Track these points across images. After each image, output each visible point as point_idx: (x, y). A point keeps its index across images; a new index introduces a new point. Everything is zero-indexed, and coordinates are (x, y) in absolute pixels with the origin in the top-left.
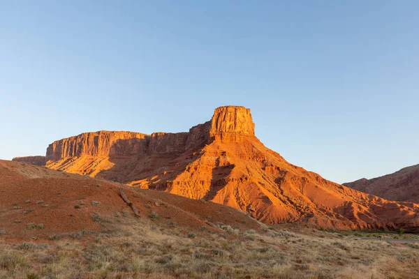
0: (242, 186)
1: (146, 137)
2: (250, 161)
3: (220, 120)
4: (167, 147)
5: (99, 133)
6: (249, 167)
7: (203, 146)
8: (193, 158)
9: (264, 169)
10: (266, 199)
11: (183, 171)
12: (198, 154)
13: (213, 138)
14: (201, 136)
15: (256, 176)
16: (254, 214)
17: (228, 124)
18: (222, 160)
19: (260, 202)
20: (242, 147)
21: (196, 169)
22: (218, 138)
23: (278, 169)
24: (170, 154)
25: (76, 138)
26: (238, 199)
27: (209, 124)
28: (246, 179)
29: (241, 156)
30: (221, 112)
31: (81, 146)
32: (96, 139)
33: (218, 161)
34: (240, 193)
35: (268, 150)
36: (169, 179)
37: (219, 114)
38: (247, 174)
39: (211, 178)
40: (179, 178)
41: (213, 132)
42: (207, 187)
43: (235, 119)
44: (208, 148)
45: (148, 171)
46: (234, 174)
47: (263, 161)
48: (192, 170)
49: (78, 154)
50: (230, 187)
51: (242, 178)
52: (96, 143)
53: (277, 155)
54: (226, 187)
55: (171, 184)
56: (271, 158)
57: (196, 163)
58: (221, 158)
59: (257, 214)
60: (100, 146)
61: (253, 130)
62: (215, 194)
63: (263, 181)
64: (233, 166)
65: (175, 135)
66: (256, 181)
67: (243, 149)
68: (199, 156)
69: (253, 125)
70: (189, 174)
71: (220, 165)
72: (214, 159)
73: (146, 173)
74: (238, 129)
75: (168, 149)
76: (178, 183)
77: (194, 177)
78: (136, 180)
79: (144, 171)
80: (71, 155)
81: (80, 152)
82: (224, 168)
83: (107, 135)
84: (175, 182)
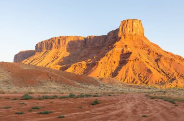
0: (136, 64)
1: (84, 38)
2: (141, 50)
3: (124, 28)
4: (96, 44)
5: (60, 37)
6: (140, 53)
7: (115, 42)
8: (109, 49)
9: (149, 54)
10: (149, 71)
11: (104, 56)
12: (112, 47)
13: (120, 38)
14: (113, 37)
15: (144, 58)
16: (142, 79)
17: (129, 30)
18: (125, 49)
19: (146, 72)
20: (137, 42)
21: (111, 55)
22: (123, 38)
23: (157, 54)
24: (98, 47)
25: (49, 40)
26: (133, 71)
27: (118, 30)
28: (138, 60)
29: (136, 47)
30: (124, 23)
31: (52, 45)
32: (59, 40)
33: (123, 50)
34: (135, 67)
35: (152, 43)
36: (97, 61)
37: (123, 25)
38: (139, 57)
39: (119, 59)
40: (102, 60)
41: (120, 34)
42: (117, 65)
43: (133, 26)
44: (117, 43)
45: (86, 56)
46: (132, 57)
47: (148, 50)
48: (109, 56)
49: (51, 49)
50: (129, 65)
51: (136, 60)
52: (59, 43)
53: (156, 46)
54: (127, 65)
55: (98, 63)
56: (152, 48)
57: (111, 52)
58: (125, 48)
59: (144, 78)
60: (61, 44)
61: (143, 32)
62: (121, 68)
63: (148, 61)
64: (131, 53)
65: (99, 36)
66: (144, 61)
67: (137, 44)
68: (112, 48)
69: (143, 29)
70: (107, 58)
71: (124, 53)
72: (120, 49)
73: (85, 57)
74: (134, 32)
75: (97, 44)
76: (101, 63)
77: (110, 59)
78: (80, 61)
79: (84, 56)
80: (47, 49)
81: (51, 47)
82: (126, 54)
83: (65, 38)
84: (100, 62)
